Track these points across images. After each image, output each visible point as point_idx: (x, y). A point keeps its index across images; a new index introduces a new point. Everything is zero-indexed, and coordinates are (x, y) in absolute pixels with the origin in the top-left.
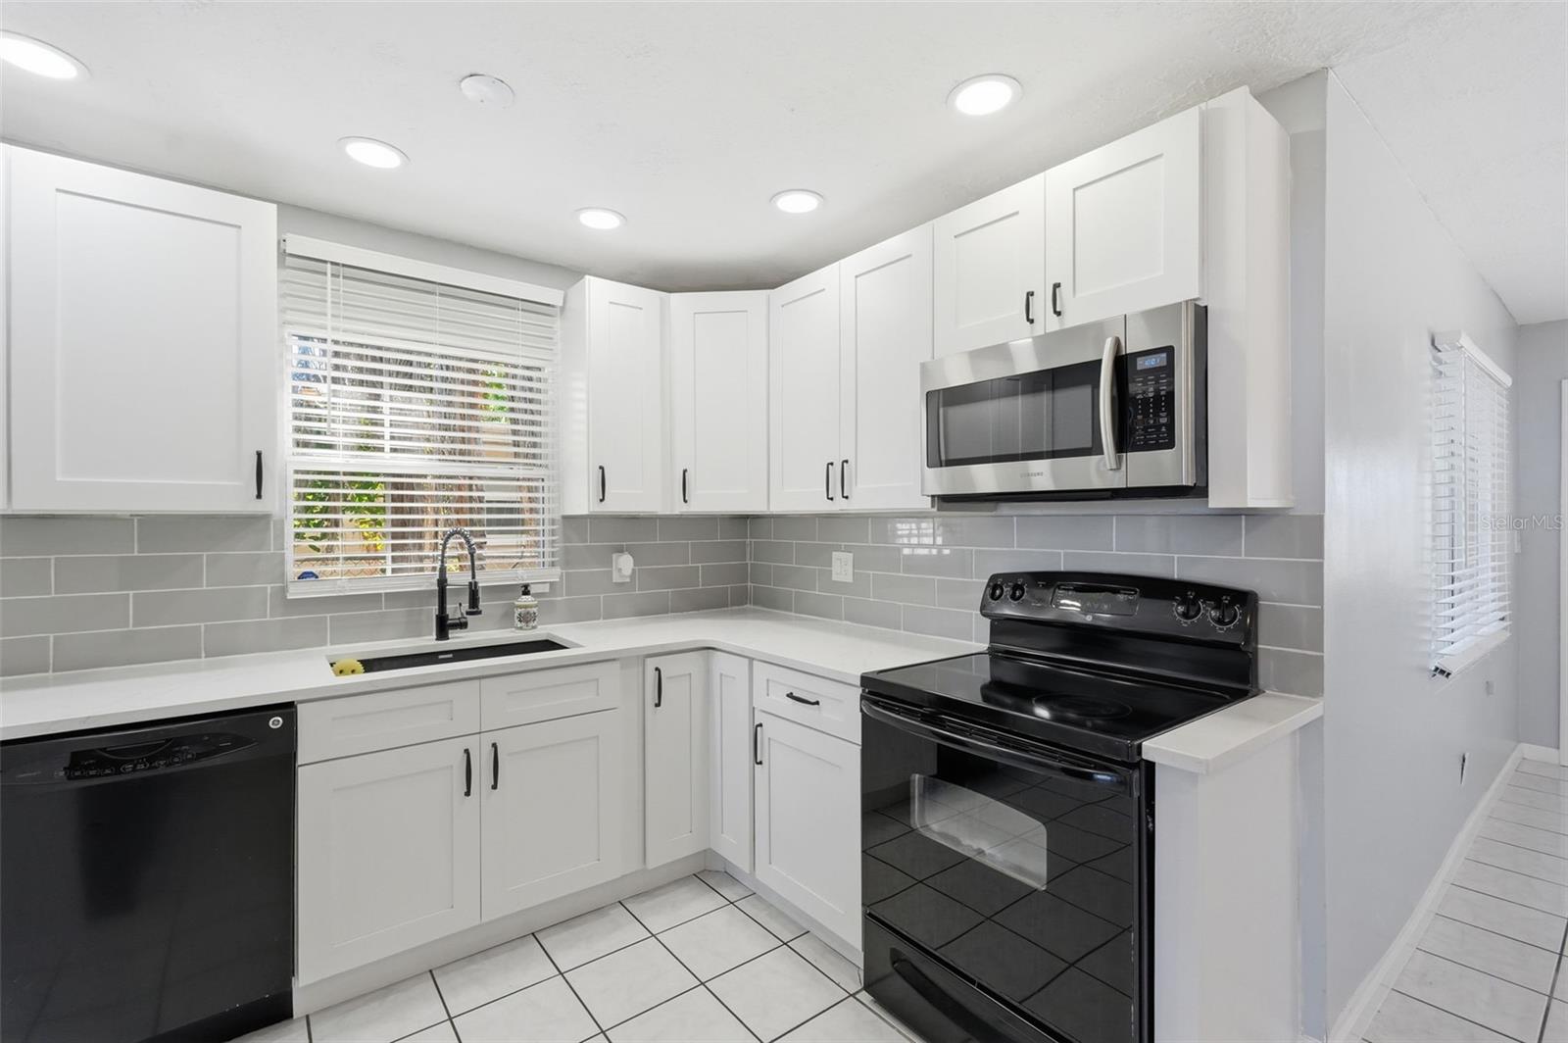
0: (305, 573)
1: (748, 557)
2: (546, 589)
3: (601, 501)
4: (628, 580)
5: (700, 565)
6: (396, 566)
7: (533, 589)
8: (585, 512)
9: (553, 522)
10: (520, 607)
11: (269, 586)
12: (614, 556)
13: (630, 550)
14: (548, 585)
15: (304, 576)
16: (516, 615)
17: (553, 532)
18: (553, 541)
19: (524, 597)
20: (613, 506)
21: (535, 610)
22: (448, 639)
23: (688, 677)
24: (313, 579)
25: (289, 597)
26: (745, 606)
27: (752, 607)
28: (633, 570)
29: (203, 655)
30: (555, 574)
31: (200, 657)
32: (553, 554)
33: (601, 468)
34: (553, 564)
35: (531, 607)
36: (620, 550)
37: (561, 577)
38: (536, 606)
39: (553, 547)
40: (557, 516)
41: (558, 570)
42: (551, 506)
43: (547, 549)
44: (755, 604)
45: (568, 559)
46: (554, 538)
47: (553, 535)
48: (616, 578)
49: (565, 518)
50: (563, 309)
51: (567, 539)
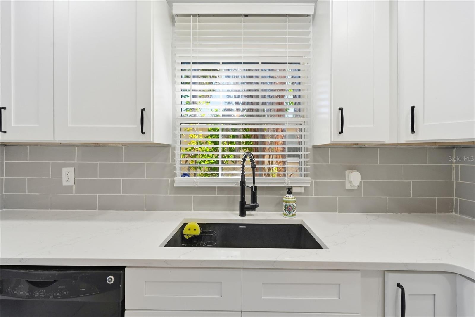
0: (184, 174)
1: (454, 177)
2: (302, 190)
3: (340, 133)
4: (357, 188)
5: (411, 181)
6: (224, 173)
7: (294, 191)
8: (328, 142)
9: (307, 150)
10: (286, 202)
11: (169, 179)
12: (347, 172)
13: (358, 169)
14: (304, 188)
15: (184, 175)
16: (283, 206)
17: (307, 156)
18: (307, 162)
19: (288, 195)
20: (348, 137)
21: (294, 204)
22: (245, 216)
23: (433, 296)
24: (187, 177)
25: (174, 186)
26: (451, 214)
27: (458, 215)
28: (361, 182)
29: (145, 209)
30: (307, 182)
31: (144, 210)
32: (307, 170)
33: (341, 109)
34: (307, 175)
35: (292, 202)
36: (351, 169)
37: (311, 184)
38: (295, 202)
39: (307, 165)
40: (309, 146)
41: (309, 180)
42: (306, 140)
43: (303, 166)
44: (461, 213)
45: (316, 173)
46: (308, 160)
47: (307, 158)
48: (348, 187)
49: (315, 147)
50: (314, 16)
51: (315, 160)
